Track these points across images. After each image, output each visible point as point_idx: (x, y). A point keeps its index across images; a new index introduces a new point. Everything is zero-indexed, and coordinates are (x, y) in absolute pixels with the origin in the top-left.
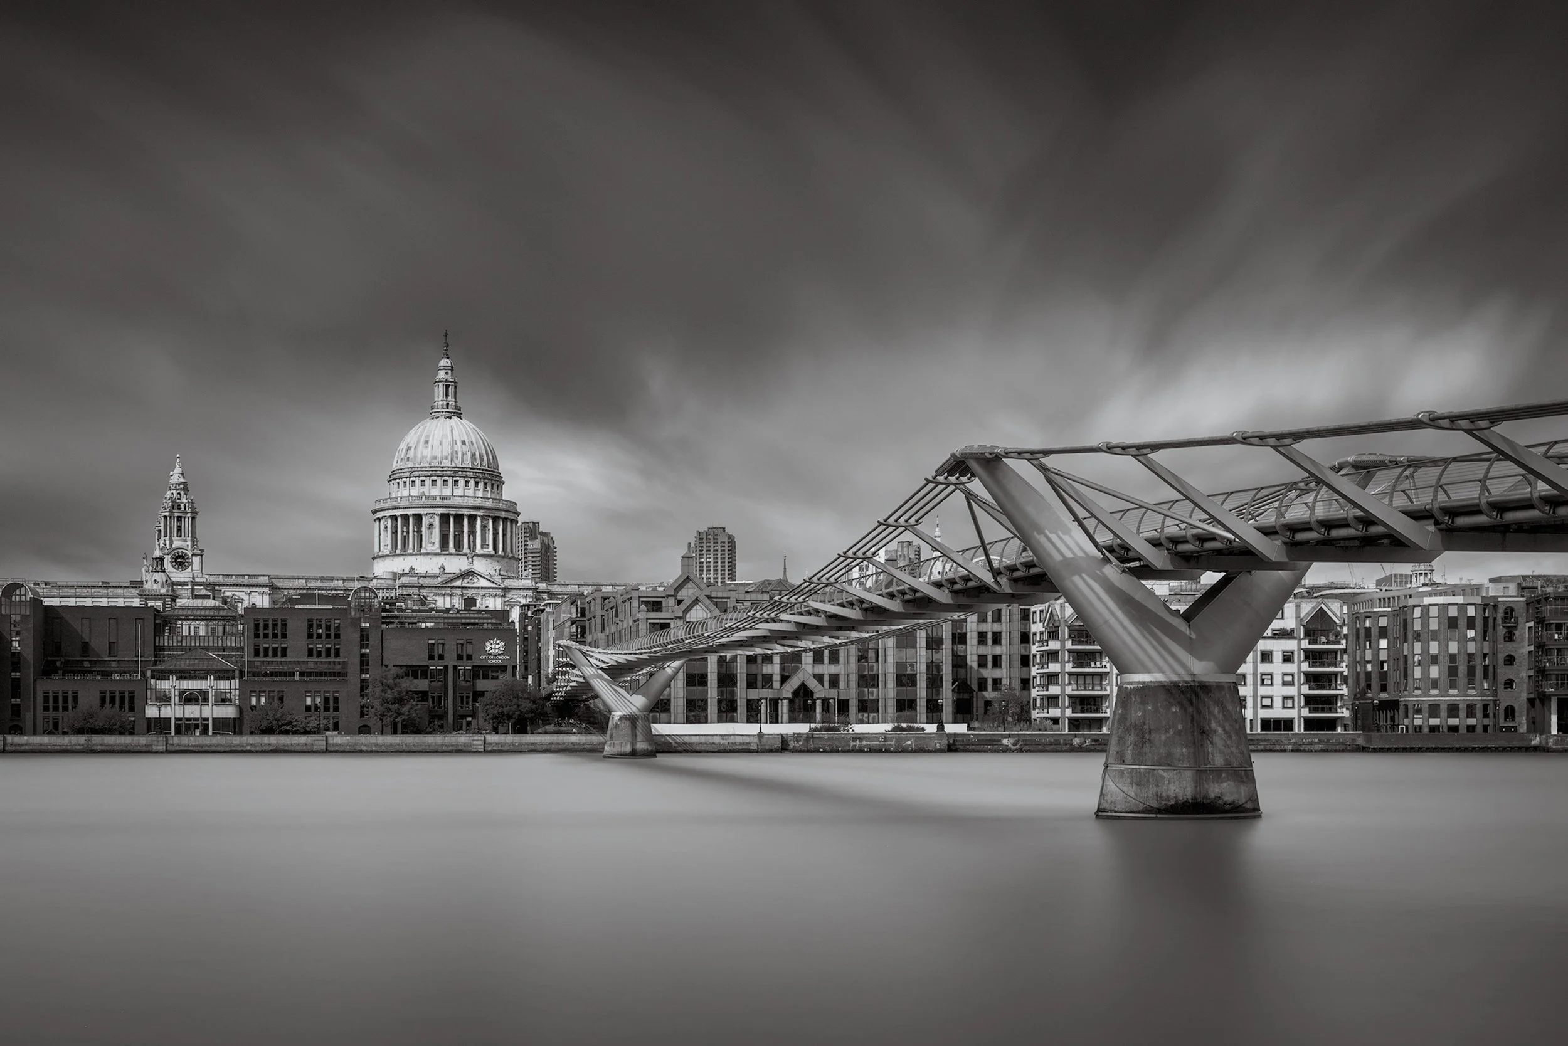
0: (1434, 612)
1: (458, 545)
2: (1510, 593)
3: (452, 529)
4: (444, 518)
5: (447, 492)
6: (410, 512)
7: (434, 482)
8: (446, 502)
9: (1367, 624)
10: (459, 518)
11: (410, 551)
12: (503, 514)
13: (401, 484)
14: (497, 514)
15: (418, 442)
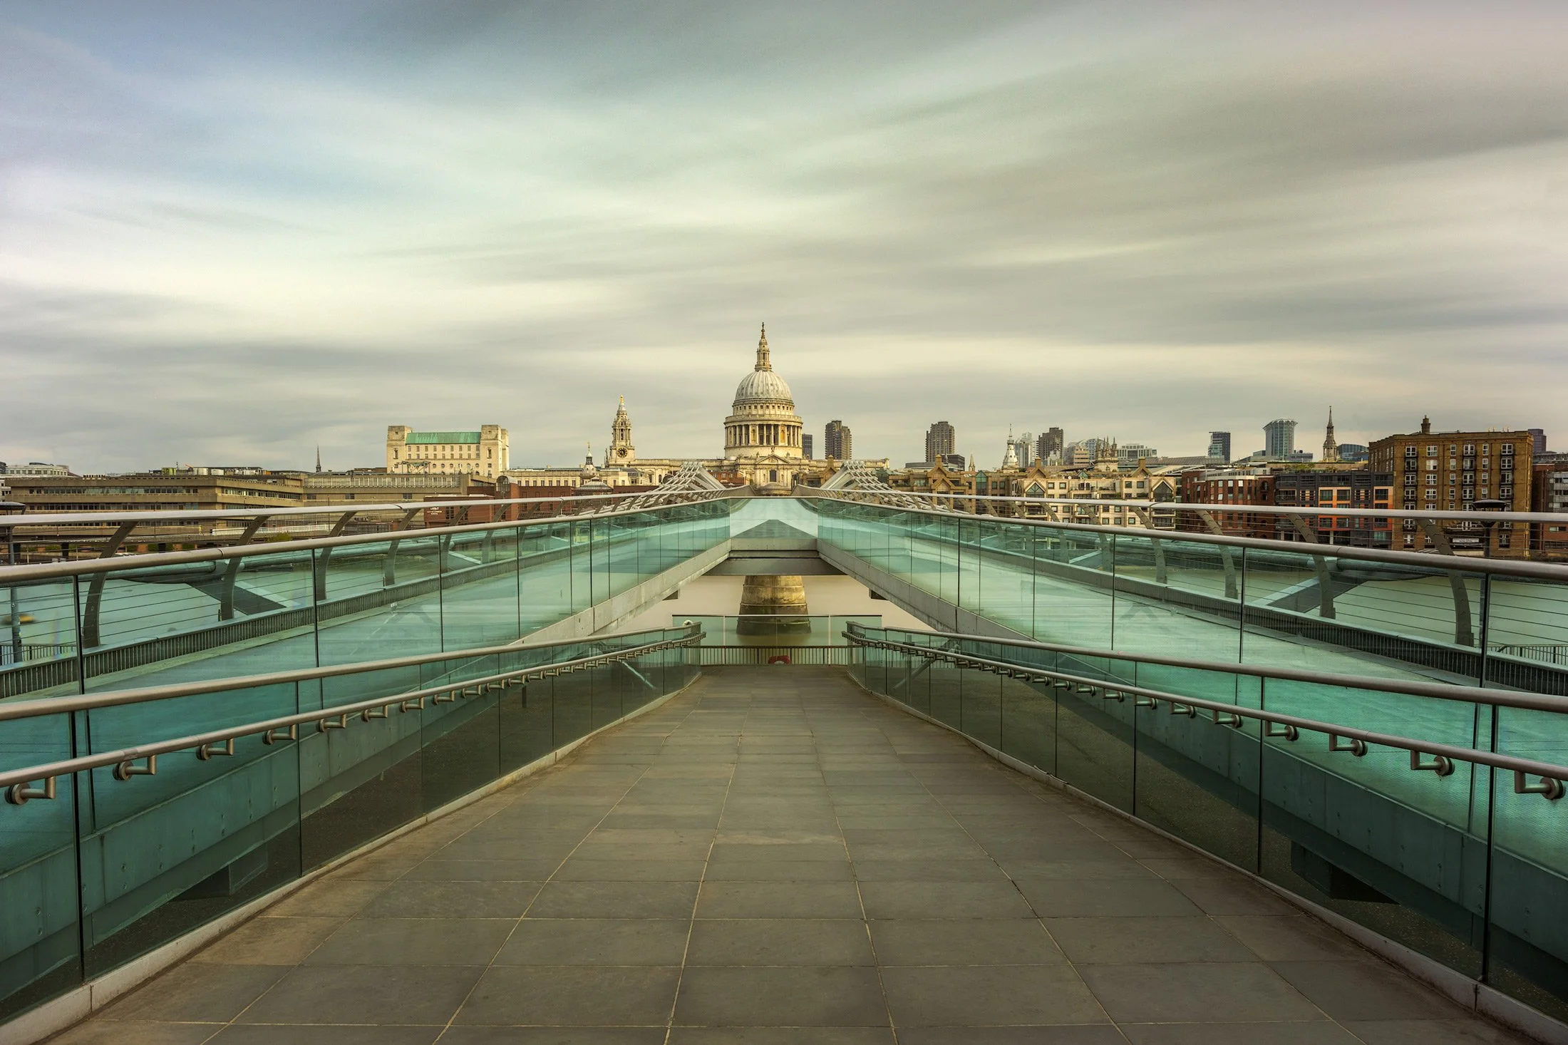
0: (1221, 484)
1: (768, 441)
2: (1267, 474)
3: (765, 433)
4: (761, 427)
5: (760, 412)
6: (743, 423)
7: (756, 407)
8: (762, 418)
9: (1199, 490)
10: (769, 426)
11: (744, 445)
12: (793, 424)
13: (739, 408)
14: (789, 423)
15: (748, 385)
